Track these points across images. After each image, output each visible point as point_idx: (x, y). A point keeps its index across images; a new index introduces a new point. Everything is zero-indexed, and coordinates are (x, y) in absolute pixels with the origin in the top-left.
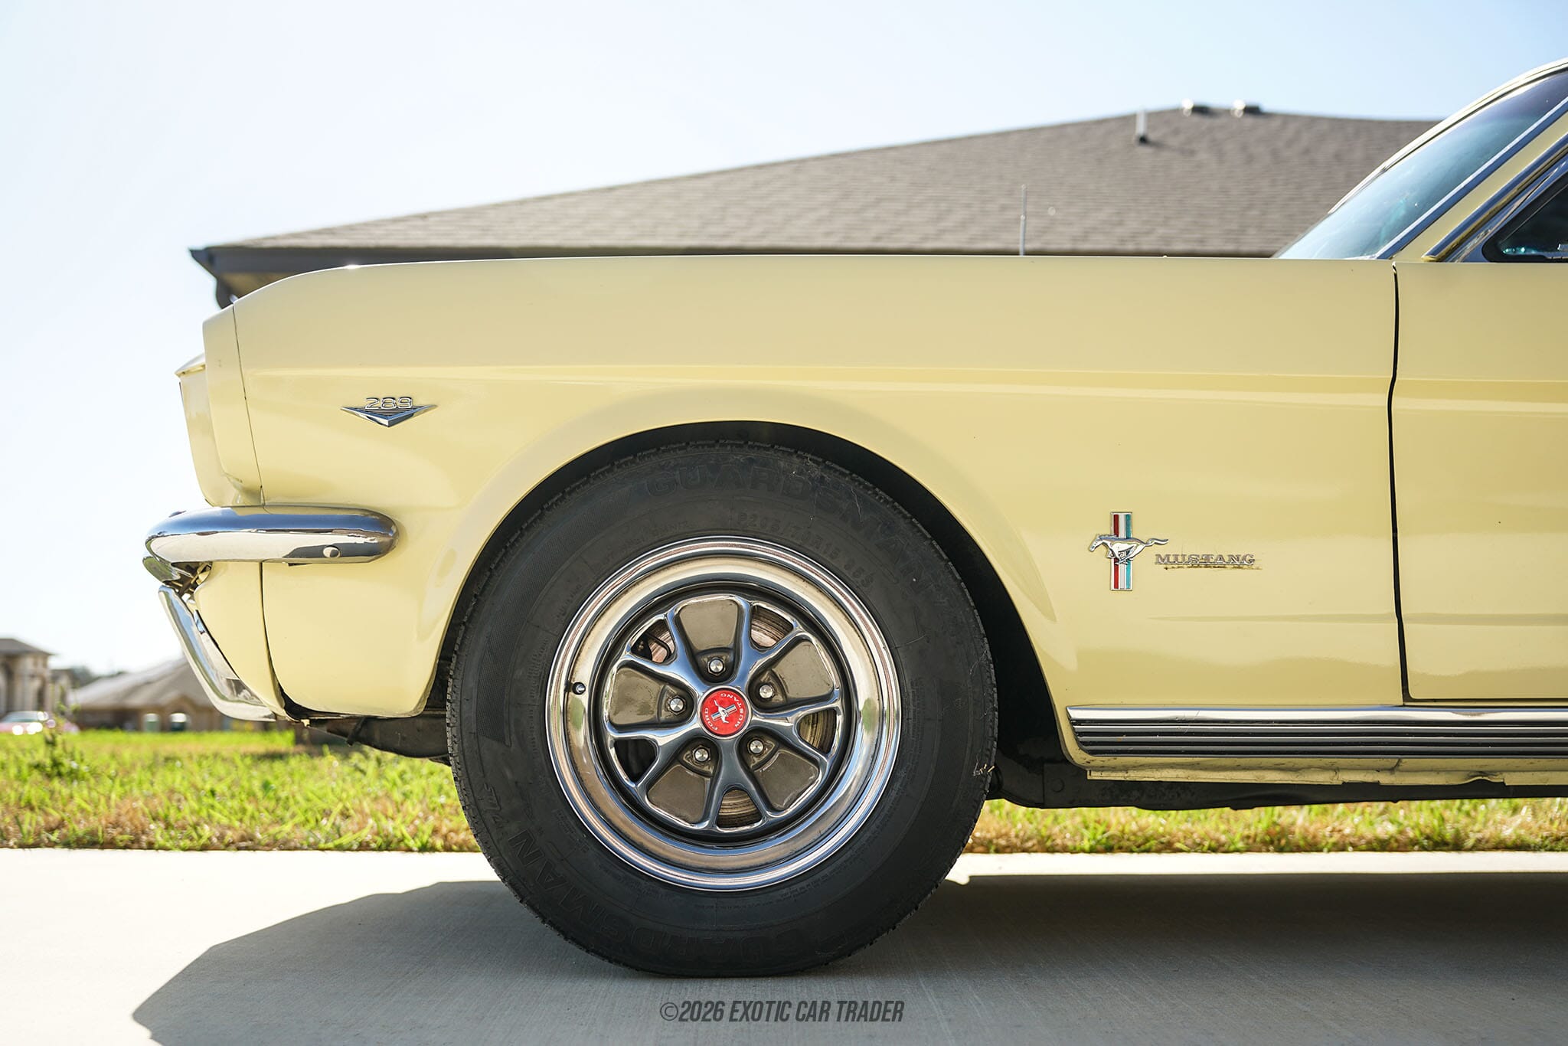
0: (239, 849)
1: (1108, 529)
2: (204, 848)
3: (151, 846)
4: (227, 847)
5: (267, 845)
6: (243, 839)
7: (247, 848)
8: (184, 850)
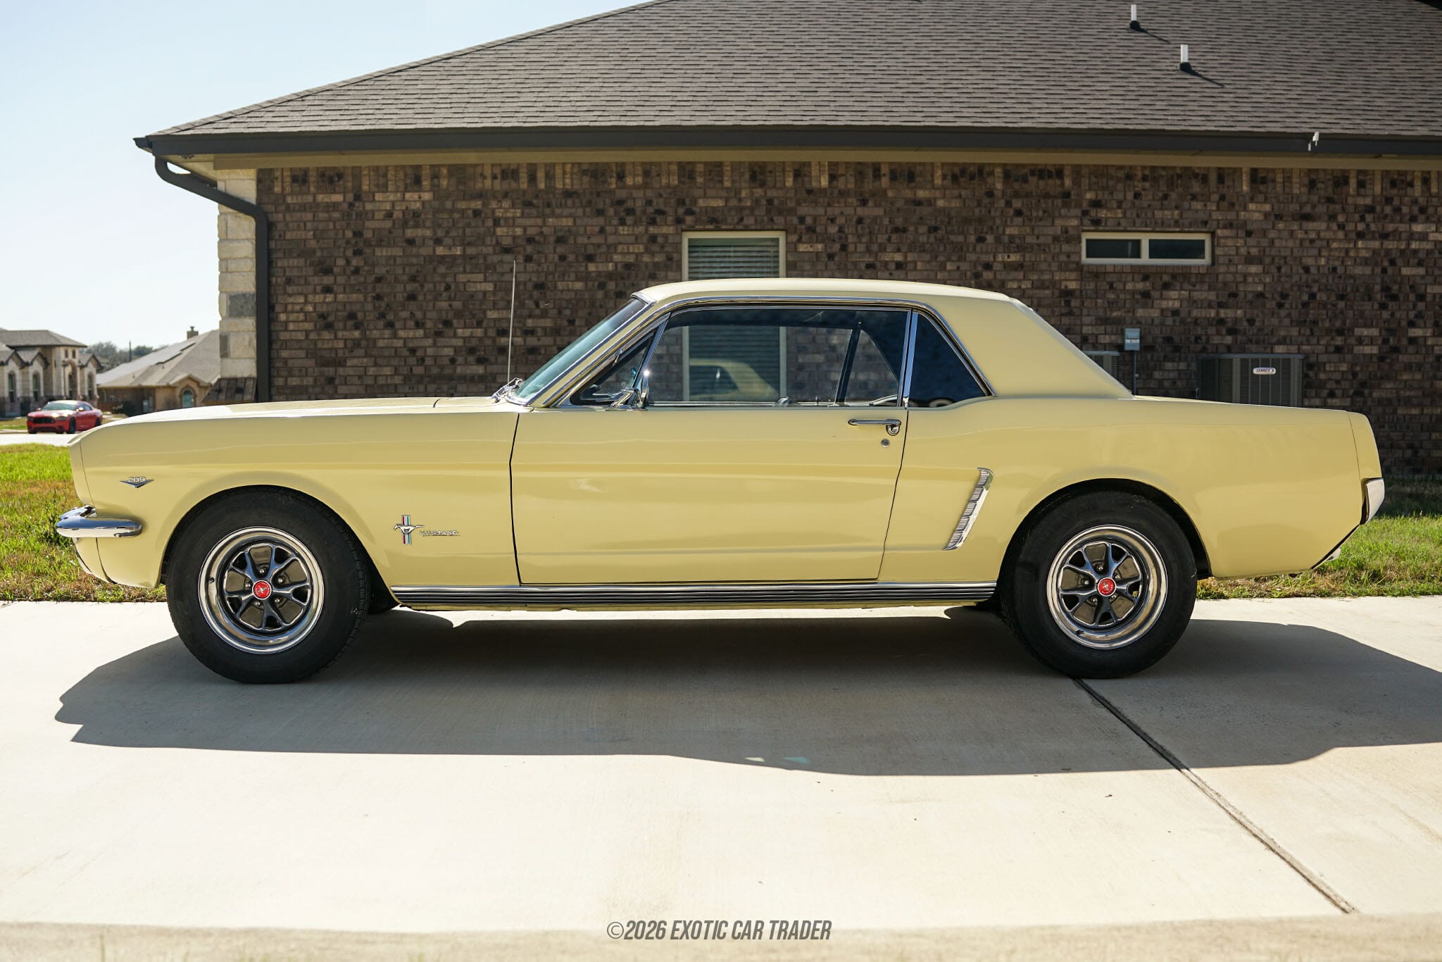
0: (137, 601)
1: (401, 522)
2: (120, 601)
3: (95, 600)
4: (131, 600)
5: (151, 598)
6: (139, 596)
7: (142, 601)
8: (112, 602)
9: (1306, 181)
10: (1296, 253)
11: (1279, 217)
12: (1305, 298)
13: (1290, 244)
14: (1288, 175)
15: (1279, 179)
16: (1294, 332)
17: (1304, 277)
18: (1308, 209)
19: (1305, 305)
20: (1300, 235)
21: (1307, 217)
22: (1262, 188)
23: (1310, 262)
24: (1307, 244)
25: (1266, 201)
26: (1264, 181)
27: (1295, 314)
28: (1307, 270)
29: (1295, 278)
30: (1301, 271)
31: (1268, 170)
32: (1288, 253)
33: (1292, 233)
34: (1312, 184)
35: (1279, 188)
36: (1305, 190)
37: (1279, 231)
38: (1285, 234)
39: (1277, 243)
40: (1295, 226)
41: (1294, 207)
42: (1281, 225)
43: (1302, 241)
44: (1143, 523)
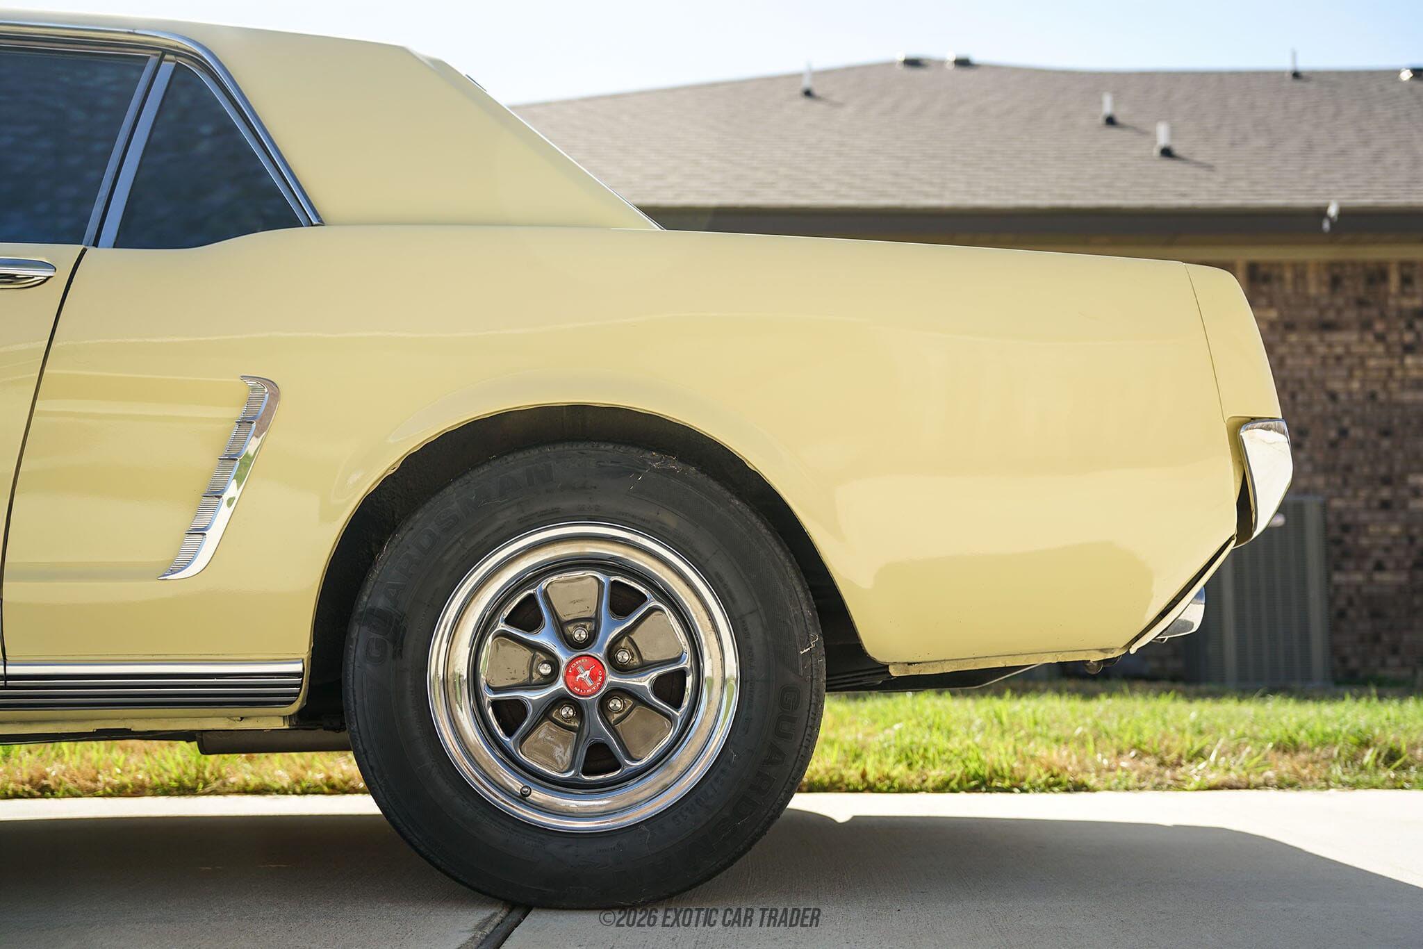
9: (1326, 277)
10: (1317, 374)
11: (1290, 327)
12: (1333, 434)
13: (1308, 362)
14: (1300, 271)
15: (1288, 275)
16: (1320, 481)
17: (1330, 407)
18: (1331, 315)
19: (1333, 444)
20: (1321, 350)
21: (1328, 326)
22: (1264, 288)
23: (1337, 386)
24: (1331, 362)
25: (1271, 305)
26: (1267, 279)
27: (1319, 457)
28: (1333, 397)
29: (1317, 409)
30: (1324, 397)
31: (1272, 265)
32: (1303, 374)
33: (1309, 349)
34: (1335, 282)
35: (1289, 288)
36: (1325, 290)
37: (1292, 345)
38: (1300, 350)
39: (1289, 362)
40: (1313, 339)
41: (1311, 313)
42: (1293, 338)
43: (1324, 359)
44: (670, 520)
